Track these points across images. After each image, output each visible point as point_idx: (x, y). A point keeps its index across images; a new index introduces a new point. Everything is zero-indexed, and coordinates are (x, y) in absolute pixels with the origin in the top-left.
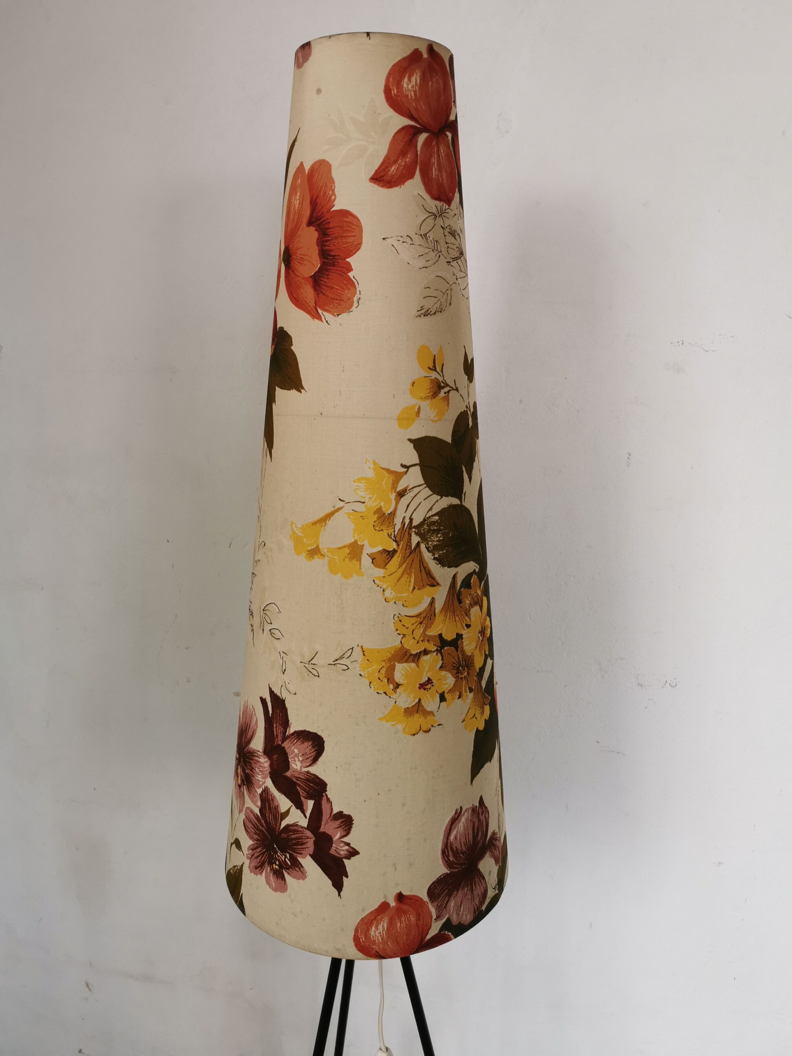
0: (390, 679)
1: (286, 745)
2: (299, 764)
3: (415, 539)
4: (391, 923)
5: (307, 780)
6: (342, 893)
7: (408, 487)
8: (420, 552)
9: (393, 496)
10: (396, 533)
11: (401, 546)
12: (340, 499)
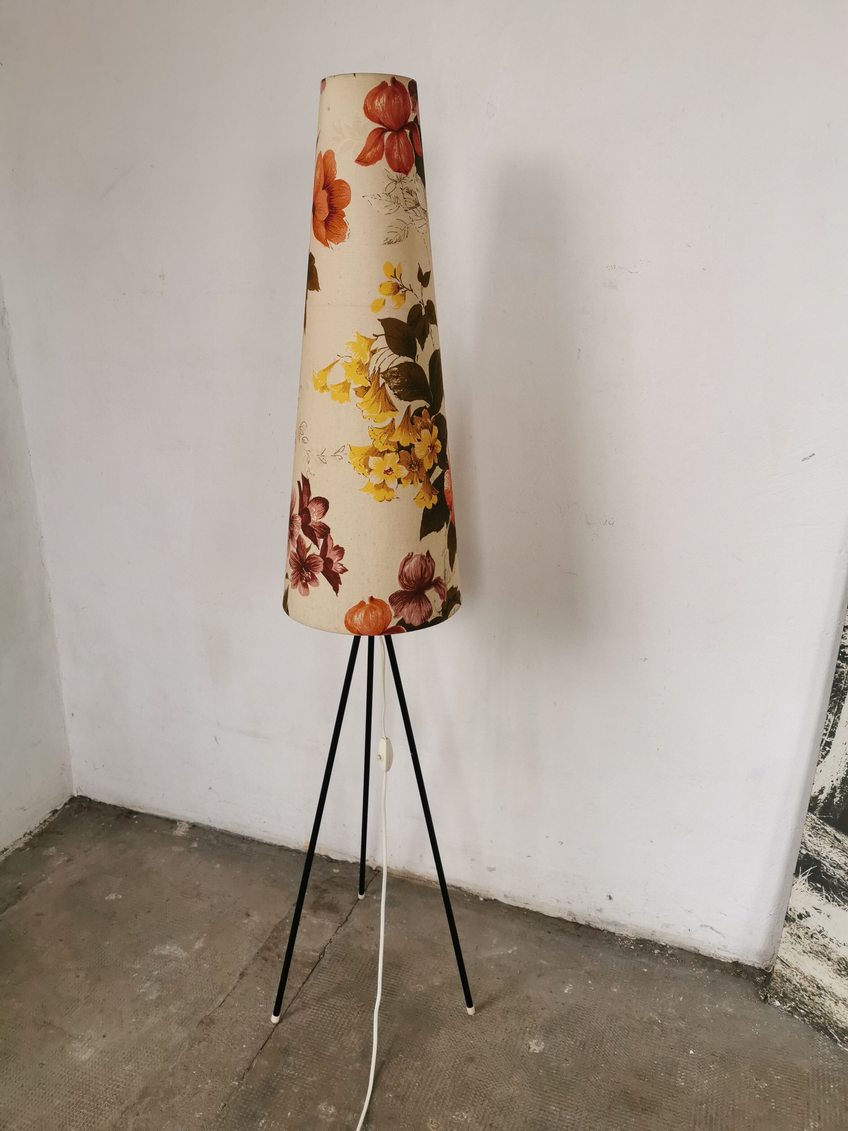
0: (366, 466)
1: (309, 507)
2: (316, 517)
3: (382, 381)
4: (366, 614)
5: (320, 527)
6: (338, 594)
7: (377, 348)
8: (385, 388)
9: (368, 353)
10: (370, 376)
11: (373, 385)
12: (338, 355)
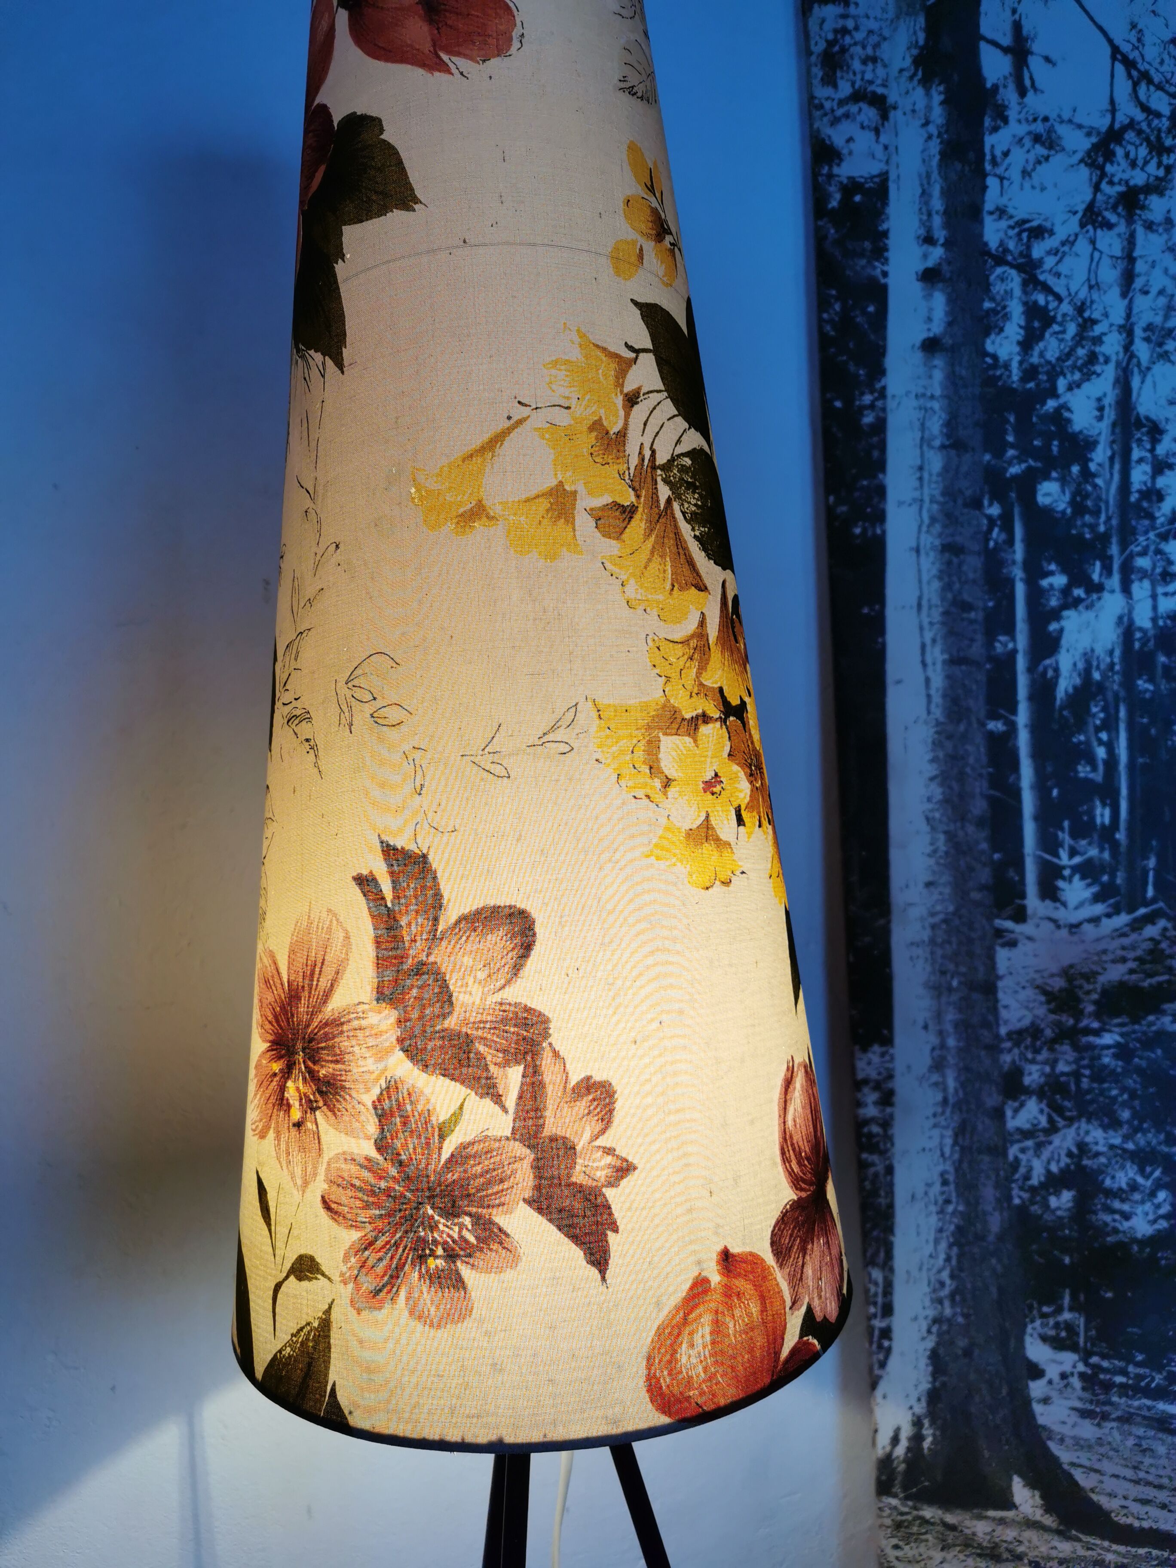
0: (654, 769)
1: (440, 957)
2: (477, 991)
3: (664, 492)
4: (715, 1327)
5: (504, 1021)
6: (608, 1275)
7: (639, 388)
8: (673, 514)
9: (619, 401)
10: (632, 471)
11: (642, 499)
12: (519, 402)
